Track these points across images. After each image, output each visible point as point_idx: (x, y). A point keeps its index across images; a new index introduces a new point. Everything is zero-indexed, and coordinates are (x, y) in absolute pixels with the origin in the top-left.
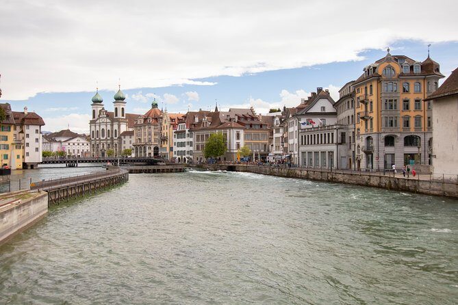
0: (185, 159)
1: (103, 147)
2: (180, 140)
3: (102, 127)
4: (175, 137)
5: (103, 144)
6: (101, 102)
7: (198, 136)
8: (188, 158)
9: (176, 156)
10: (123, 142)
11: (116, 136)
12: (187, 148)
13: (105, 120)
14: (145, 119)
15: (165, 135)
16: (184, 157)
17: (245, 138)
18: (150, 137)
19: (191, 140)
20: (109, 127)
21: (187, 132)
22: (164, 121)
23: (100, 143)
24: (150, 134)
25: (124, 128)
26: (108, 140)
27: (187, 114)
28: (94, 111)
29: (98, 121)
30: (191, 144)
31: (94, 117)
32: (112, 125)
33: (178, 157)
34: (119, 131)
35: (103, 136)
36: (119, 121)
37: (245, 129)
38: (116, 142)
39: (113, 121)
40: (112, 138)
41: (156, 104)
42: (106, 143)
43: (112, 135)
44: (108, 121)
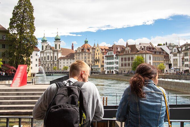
0: (113, 72)
1: (48, 65)
2: (109, 61)
3: (48, 55)
4: (105, 59)
5: (48, 64)
6: (46, 41)
7: (122, 59)
8: (115, 71)
9: (106, 70)
10: (60, 63)
11: (56, 60)
12: (114, 65)
13: (49, 51)
14: (82, 50)
15: (98, 58)
16: (112, 70)
17: (153, 60)
18: (85, 59)
19: (117, 60)
20: (52, 55)
21: (115, 56)
22: (96, 51)
23: (46, 63)
24: (85, 58)
25: (60, 55)
26: (51, 62)
27: (113, 46)
28: (43, 46)
29: (45, 52)
30: (117, 63)
31: (43, 49)
32: (54, 54)
33: (107, 70)
34: (58, 57)
35: (48, 59)
36: (57, 51)
37: (153, 54)
38: (56, 63)
39: (54, 51)
40: (54, 61)
41: (87, 41)
42: (50, 63)
43: (54, 59)
44: (51, 51)
